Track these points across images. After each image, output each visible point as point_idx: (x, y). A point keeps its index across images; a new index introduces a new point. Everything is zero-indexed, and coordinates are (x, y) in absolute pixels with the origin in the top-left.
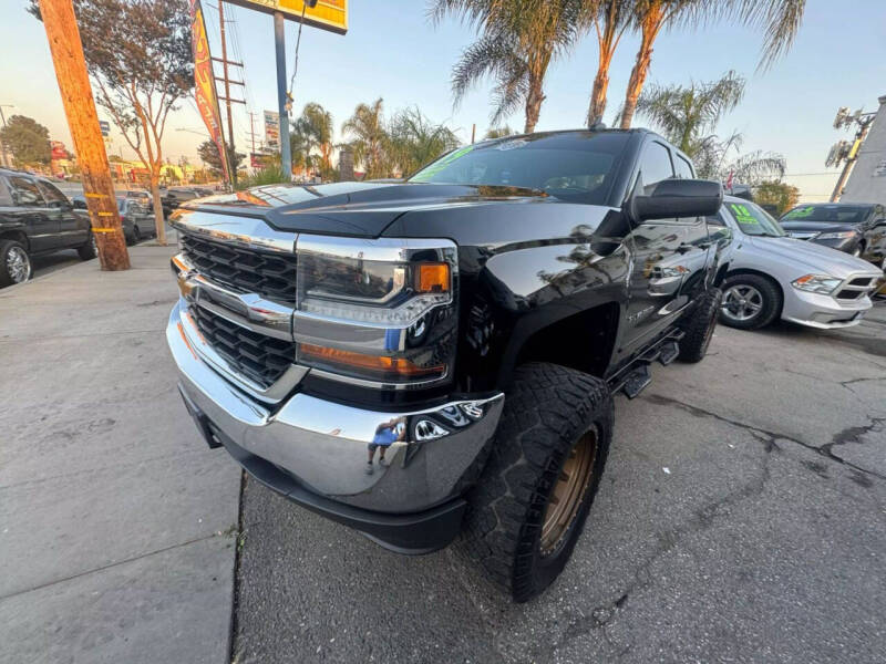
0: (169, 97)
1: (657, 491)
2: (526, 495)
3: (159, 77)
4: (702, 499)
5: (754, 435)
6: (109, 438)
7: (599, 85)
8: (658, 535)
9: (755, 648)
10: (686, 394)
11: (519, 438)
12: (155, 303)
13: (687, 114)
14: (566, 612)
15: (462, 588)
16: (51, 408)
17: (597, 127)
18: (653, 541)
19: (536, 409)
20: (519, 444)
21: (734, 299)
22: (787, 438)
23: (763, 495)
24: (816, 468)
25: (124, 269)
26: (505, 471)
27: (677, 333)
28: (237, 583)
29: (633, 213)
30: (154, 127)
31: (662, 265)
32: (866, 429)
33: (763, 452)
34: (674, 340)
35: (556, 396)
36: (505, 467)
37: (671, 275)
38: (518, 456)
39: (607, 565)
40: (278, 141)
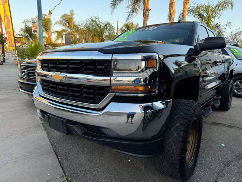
1: (221, 151)
2: (182, 133)
8: (224, 163)
10: (225, 121)
11: (175, 118)
13: (208, 14)
17: (181, 21)
18: (223, 165)
19: (179, 109)
20: (176, 119)
21: (238, 86)
27: (218, 96)
29: (199, 49)
31: (208, 72)
35: (184, 105)
36: (173, 127)
37: (211, 76)
38: (176, 123)
39: (208, 173)
40: (38, 30)
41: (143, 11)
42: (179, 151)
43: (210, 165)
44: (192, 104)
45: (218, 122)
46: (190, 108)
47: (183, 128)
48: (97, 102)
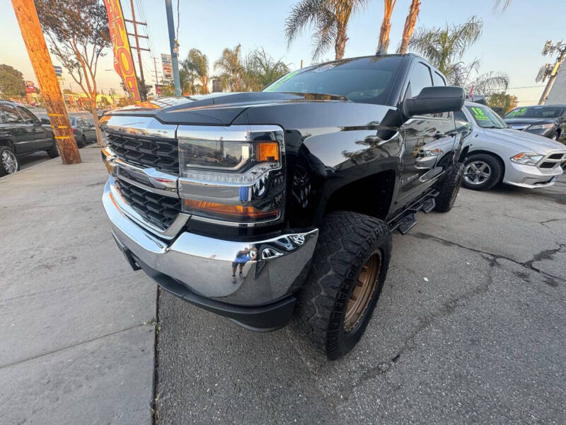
0: (98, 47)
1: (420, 292)
2: (334, 293)
3: (90, 33)
4: (448, 296)
5: (483, 256)
6: (73, 268)
7: (384, 29)
8: (420, 318)
9: (479, 384)
10: (440, 232)
11: (329, 258)
12: (98, 184)
13: (443, 47)
15: (296, 353)
16: (37, 250)
17: (381, 54)
18: (417, 323)
19: (340, 240)
20: (329, 262)
22: (504, 257)
23: (487, 292)
24: (522, 275)
25: (78, 163)
26: (320, 279)
27: (434, 193)
28: (157, 353)
29: (405, 111)
30: (90, 68)
31: (425, 148)
32: (555, 251)
33: (489, 267)
34: (432, 197)
35: (353, 231)
36: (321, 277)
37: (431, 155)
38: (329, 270)
39: (387, 337)
40: (172, 73)
42: (325, 325)
43: (396, 320)
46: (362, 239)
47: (338, 283)
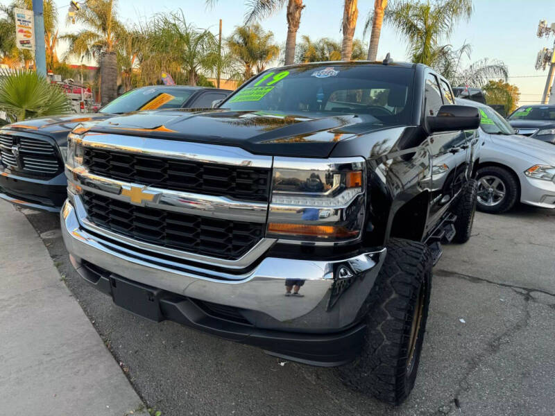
1: (459, 334)
2: (402, 315)
4: (490, 336)
5: (515, 291)
8: (467, 361)
10: (463, 267)
11: (388, 281)
14: (421, 412)
17: (388, 62)
18: (465, 365)
19: (395, 263)
20: (390, 285)
21: (484, 188)
22: (537, 290)
23: (528, 328)
26: (385, 304)
27: (451, 217)
29: (426, 127)
33: (524, 302)
34: (451, 222)
35: (404, 254)
36: (384, 301)
38: (391, 293)
39: (439, 383)
41: (289, 8)
42: (396, 350)
43: (443, 365)
44: (419, 251)
45: (450, 269)
46: (416, 260)
47: (405, 304)
48: (233, 253)
